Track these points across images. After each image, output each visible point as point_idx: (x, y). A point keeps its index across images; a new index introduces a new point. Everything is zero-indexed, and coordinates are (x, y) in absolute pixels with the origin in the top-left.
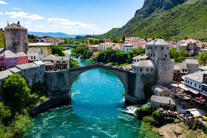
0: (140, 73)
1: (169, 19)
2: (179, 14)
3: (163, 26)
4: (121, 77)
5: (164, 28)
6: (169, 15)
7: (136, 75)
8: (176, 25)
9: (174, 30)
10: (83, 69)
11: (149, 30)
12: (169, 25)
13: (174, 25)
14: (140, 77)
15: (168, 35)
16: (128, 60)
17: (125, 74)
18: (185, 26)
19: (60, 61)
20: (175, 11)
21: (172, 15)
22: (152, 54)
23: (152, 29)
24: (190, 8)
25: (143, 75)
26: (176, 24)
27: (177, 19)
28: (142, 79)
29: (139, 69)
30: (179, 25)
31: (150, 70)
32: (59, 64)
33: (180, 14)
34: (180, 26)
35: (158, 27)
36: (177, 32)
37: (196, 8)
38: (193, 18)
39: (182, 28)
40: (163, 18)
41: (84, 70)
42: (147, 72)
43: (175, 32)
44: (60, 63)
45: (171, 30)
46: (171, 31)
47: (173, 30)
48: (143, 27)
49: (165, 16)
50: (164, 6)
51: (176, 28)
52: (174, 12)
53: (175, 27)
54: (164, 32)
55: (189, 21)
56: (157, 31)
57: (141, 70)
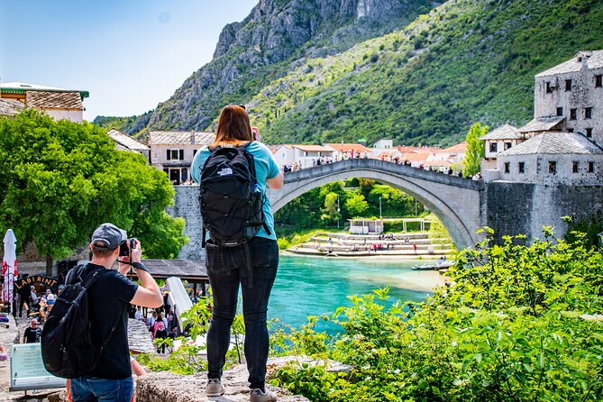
0: (549, 179)
1: (406, 61)
2: (449, 41)
3: (385, 97)
4: (457, 208)
5: (391, 105)
6: (401, 47)
7: (533, 190)
8: (444, 86)
9: (442, 109)
10: (300, 180)
11: (317, 114)
12: (413, 90)
13: (435, 90)
14: (548, 198)
15: (420, 133)
16: (328, 213)
17: (476, 195)
18: (485, 91)
19: (182, 152)
20: (426, 28)
21: (418, 46)
22: (573, 111)
23: (333, 110)
24: (492, 17)
25: (561, 187)
26: (442, 82)
27: (444, 61)
28: (558, 204)
29: (545, 165)
30: (462, 90)
31: (583, 167)
32: (178, 161)
33: (454, 41)
34: (466, 92)
35: (362, 101)
36: (457, 116)
37: (520, 13)
38: (515, 56)
39: (474, 101)
40: (375, 59)
41: (303, 182)
42: (576, 176)
43: (446, 117)
44: (182, 158)
45: (426, 109)
46: (429, 114)
47: (435, 111)
48: (279, 101)
49: (382, 48)
50: (365, 7)
51: (448, 100)
52: (426, 34)
53: (444, 95)
54: (396, 121)
55: (500, 70)
56: (356, 118)
57: (553, 167)
